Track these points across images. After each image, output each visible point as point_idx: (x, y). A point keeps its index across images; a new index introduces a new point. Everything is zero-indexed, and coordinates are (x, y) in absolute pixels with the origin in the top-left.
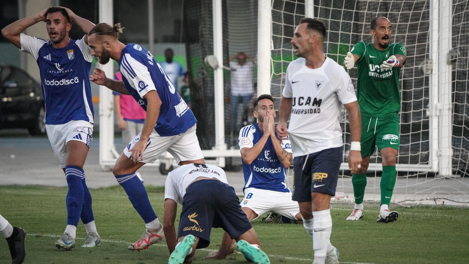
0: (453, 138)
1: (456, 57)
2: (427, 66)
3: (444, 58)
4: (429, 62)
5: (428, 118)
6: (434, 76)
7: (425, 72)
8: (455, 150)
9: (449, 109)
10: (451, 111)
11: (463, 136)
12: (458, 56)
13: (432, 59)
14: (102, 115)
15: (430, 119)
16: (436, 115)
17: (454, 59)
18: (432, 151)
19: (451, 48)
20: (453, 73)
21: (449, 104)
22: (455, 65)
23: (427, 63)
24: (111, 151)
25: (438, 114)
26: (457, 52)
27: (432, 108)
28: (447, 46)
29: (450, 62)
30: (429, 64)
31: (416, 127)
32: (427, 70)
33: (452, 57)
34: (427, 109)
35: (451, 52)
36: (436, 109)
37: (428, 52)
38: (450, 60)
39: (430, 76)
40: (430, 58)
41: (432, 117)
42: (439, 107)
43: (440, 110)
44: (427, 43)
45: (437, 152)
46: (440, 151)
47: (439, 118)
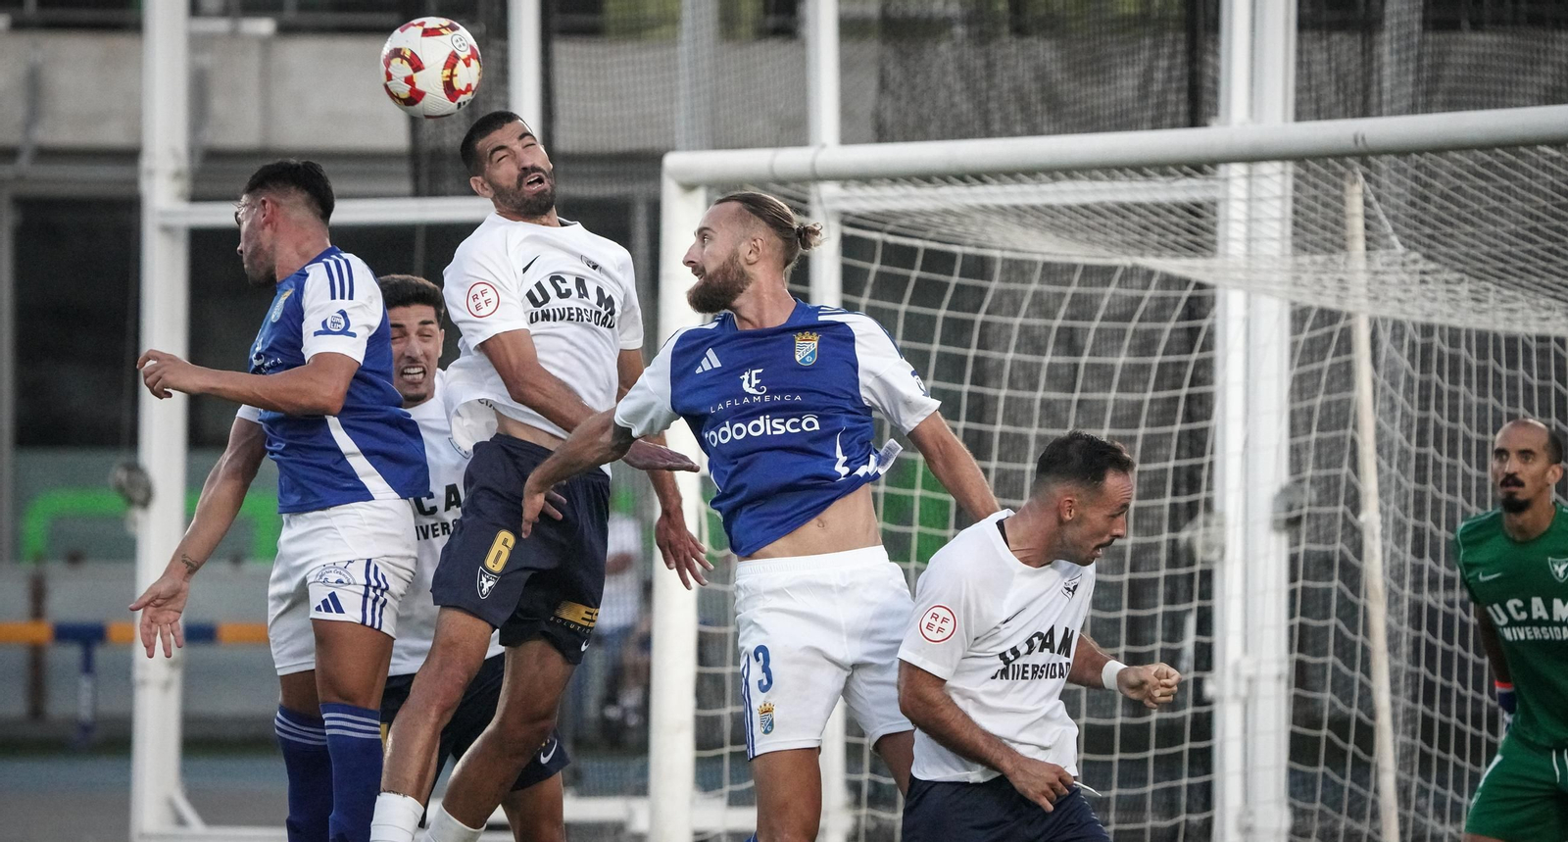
0: (1292, 772)
1: (1301, 507)
2: (1206, 535)
3: (1264, 508)
4: (1214, 521)
5: (1209, 703)
6: (1228, 569)
7: (1199, 554)
8: (1298, 813)
9: (1279, 677)
10: (1284, 685)
11: (1326, 764)
12: (1310, 505)
13: (1222, 514)
14: (144, 683)
15: (1217, 708)
16: (1236, 696)
17: (1295, 513)
18: (1222, 814)
19: (1284, 477)
20: (1293, 560)
21: (1280, 662)
22: (1298, 536)
23: (1206, 524)
24: (171, 804)
25: (1243, 691)
26: (1302, 491)
27: (1223, 672)
28: (1272, 471)
29: (1282, 525)
30: (1213, 530)
31: (1170, 733)
32: (1208, 547)
33: (1290, 508)
34: (1207, 675)
35: (1285, 491)
36: (1237, 676)
37: (1210, 489)
38: (1283, 516)
39: (1217, 569)
40: (1217, 506)
41: (1222, 699)
42: (1247, 670)
43: (1250, 681)
44: (1206, 460)
45: (1240, 817)
46: (1251, 813)
47: (1247, 704)
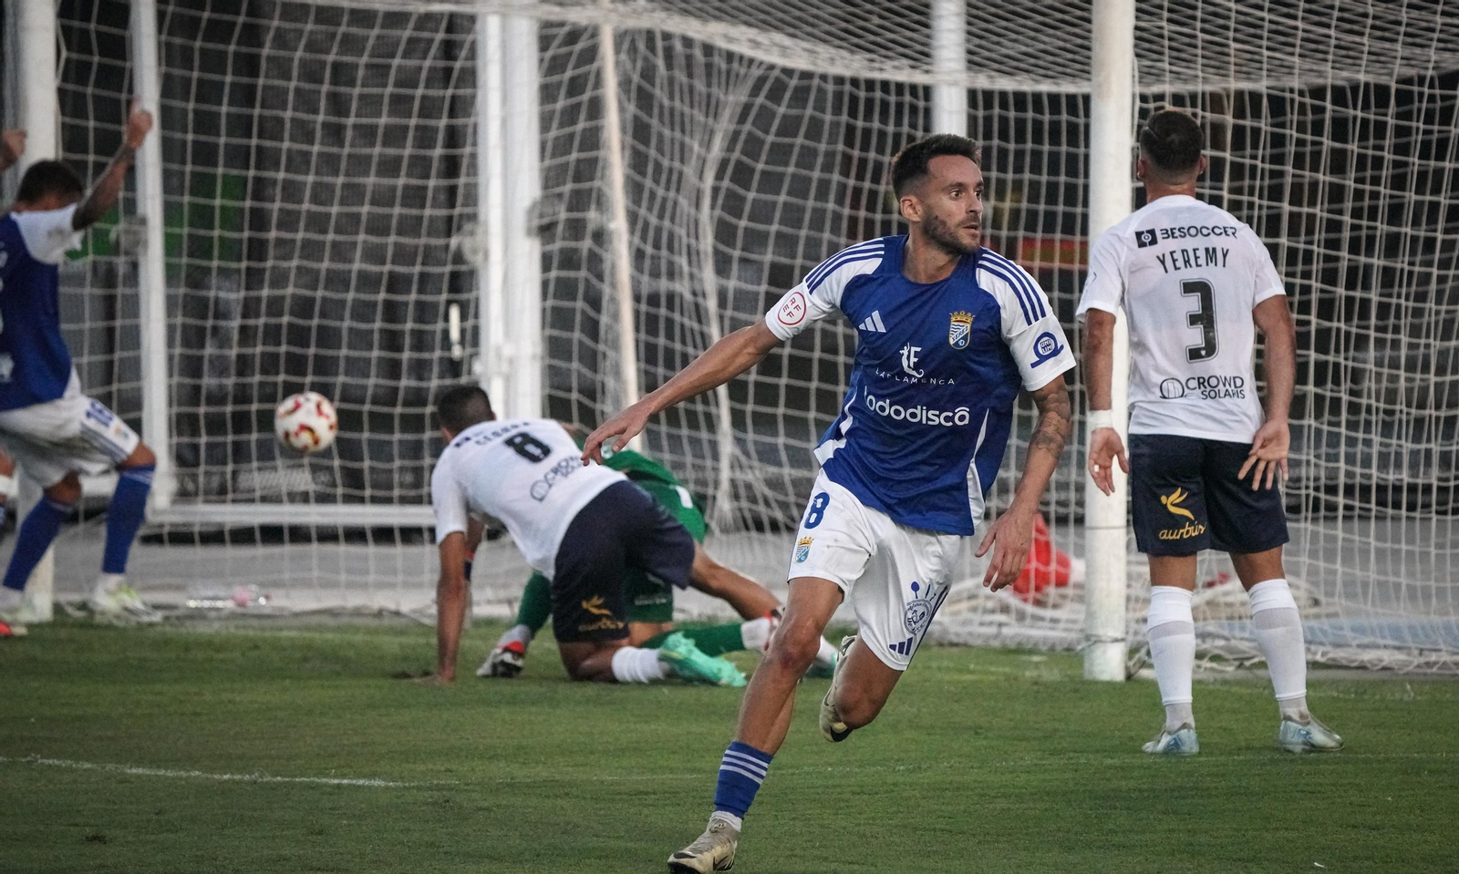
1: (555, 214)
2: (473, 242)
4: (479, 230)
6: (492, 269)
7: (468, 255)
9: (534, 356)
13: (486, 224)
16: (499, 373)
17: (549, 221)
22: (550, 238)
23: (472, 233)
25: (505, 368)
27: (488, 355)
28: (528, 187)
29: (534, 230)
30: (479, 238)
32: (475, 251)
33: (544, 216)
34: (477, 358)
35: (538, 203)
36: (499, 357)
38: (536, 222)
39: (482, 268)
40: (482, 218)
41: (488, 376)
42: (507, 352)
43: (511, 361)
47: (509, 380)
